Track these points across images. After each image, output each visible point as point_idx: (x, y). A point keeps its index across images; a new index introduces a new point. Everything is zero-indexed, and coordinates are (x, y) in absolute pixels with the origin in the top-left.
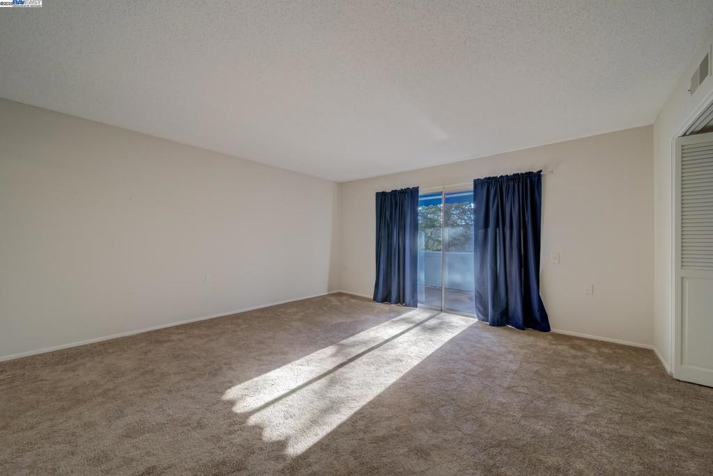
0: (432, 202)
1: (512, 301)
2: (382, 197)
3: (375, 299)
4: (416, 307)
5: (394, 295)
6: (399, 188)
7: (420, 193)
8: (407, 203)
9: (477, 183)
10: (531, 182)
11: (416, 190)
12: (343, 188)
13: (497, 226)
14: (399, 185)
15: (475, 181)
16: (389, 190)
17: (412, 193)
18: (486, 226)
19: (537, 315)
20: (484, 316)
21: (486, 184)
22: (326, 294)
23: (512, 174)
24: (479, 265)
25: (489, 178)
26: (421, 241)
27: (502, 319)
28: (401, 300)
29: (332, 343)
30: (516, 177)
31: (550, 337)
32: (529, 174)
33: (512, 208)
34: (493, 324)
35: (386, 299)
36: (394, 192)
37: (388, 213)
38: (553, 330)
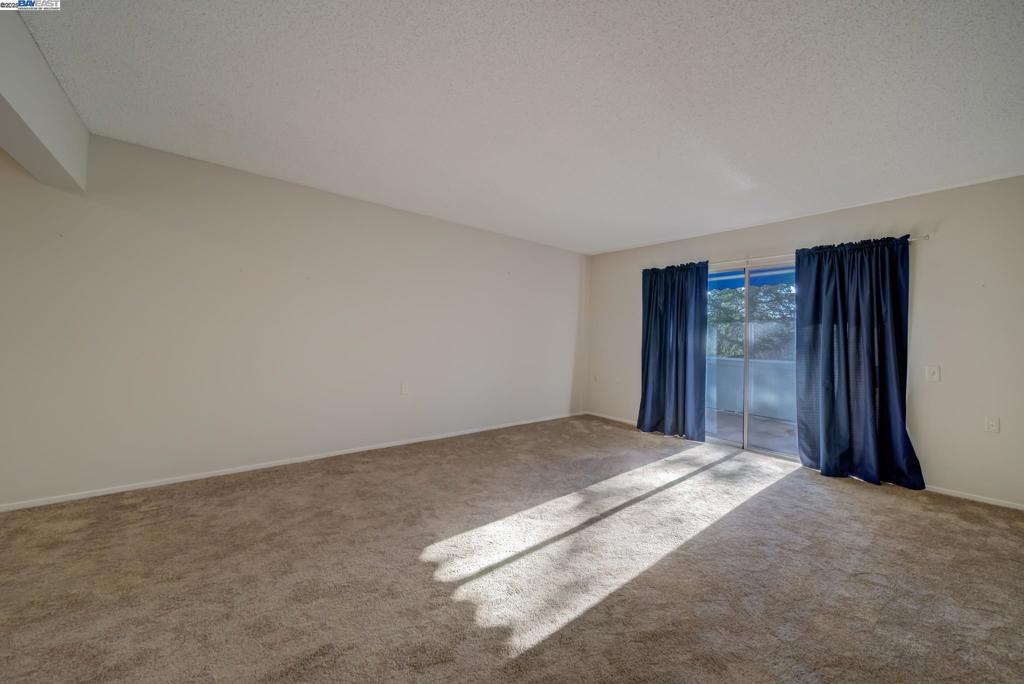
0: (728, 284)
1: (858, 438)
2: (651, 277)
3: (641, 426)
4: (703, 440)
5: (669, 421)
6: (677, 263)
7: (711, 271)
8: (690, 285)
9: (802, 255)
10: (891, 252)
11: (704, 266)
12: (593, 262)
13: (834, 320)
14: (678, 260)
15: (798, 252)
16: (662, 266)
17: (698, 271)
18: (816, 319)
19: (902, 463)
20: (813, 459)
21: (817, 257)
22: (568, 415)
23: (858, 241)
24: (803, 379)
25: (821, 247)
26: (711, 342)
27: (841, 464)
28: (680, 430)
29: (577, 488)
30: (866, 245)
31: (925, 499)
32: (888, 241)
33: (859, 295)
34: (830, 472)
35: (657, 427)
36: (671, 270)
37: (661, 300)
38: (929, 487)
